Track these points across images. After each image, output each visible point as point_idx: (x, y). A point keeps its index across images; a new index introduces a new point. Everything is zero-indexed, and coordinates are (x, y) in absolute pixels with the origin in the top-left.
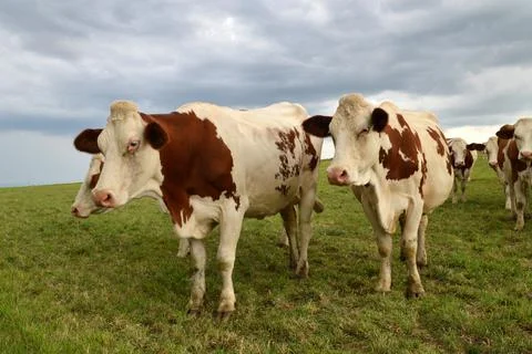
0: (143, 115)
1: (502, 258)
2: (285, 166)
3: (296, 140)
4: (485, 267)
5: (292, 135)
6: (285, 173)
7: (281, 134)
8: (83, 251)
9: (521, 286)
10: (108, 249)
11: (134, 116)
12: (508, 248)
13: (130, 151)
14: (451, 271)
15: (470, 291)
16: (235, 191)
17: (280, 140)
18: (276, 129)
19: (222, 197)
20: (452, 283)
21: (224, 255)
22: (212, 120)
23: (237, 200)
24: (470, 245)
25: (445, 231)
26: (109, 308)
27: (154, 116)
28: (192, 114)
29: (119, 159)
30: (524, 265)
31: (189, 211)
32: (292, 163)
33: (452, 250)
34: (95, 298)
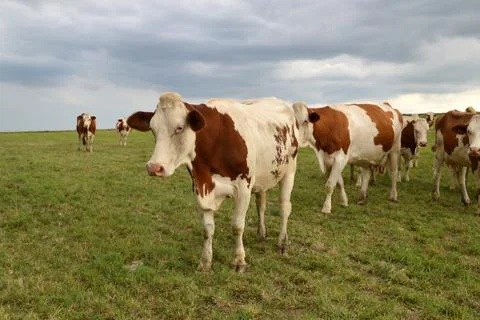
0: (186, 104)
1: (443, 254)
2: (279, 155)
3: (288, 135)
4: (426, 265)
5: (285, 130)
6: (279, 161)
7: (278, 129)
8: (21, 224)
9: (462, 290)
10: (46, 223)
11: (180, 106)
12: (449, 240)
13: (177, 133)
14: (393, 267)
15: (412, 294)
16: (247, 173)
17: (277, 134)
18: (274, 125)
19: (239, 178)
20: (394, 282)
21: (238, 223)
22: (230, 115)
23: (249, 181)
24: (412, 235)
25: (388, 216)
26: (44, 300)
27: (195, 106)
28: (215, 110)
29: (168, 139)
30: (465, 263)
31: (211, 186)
32: (284, 153)
33: (395, 239)
34: (30, 287)
